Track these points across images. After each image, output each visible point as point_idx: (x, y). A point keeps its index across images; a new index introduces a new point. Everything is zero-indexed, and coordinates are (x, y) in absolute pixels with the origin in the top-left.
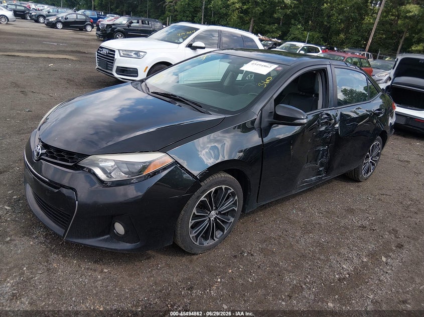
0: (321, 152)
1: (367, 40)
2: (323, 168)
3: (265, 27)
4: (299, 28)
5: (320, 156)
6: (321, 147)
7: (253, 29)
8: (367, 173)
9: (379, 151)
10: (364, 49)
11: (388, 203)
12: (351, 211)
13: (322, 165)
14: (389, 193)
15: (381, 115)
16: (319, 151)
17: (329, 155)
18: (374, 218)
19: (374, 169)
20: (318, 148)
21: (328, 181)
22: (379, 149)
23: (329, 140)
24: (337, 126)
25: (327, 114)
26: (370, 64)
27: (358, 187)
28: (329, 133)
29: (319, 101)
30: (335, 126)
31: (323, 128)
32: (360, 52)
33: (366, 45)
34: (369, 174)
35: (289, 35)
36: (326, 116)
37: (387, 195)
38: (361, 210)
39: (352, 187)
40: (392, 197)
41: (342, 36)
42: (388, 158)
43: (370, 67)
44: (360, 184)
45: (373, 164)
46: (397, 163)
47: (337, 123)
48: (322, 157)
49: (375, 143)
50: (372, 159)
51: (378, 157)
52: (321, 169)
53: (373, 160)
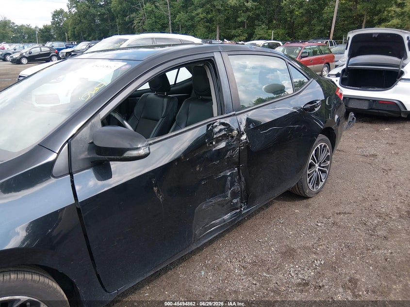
0: (229, 178)
1: (330, 29)
2: (238, 199)
3: (231, 32)
4: (263, 29)
5: (228, 183)
6: (228, 171)
7: (220, 36)
8: (318, 184)
9: (329, 154)
10: (328, 38)
11: (346, 227)
12: (289, 254)
13: (234, 195)
14: (348, 209)
15: (316, 109)
16: (225, 177)
17: (243, 179)
18: (322, 262)
19: (326, 178)
20: (222, 174)
21: (255, 212)
22: (328, 151)
23: (237, 160)
24: (244, 137)
25: (223, 124)
26: (331, 51)
27: (307, 206)
28: (234, 149)
29: (213, 106)
30: (242, 138)
31: (222, 145)
32: (322, 41)
33: (329, 34)
34: (321, 184)
35: (255, 36)
36: (223, 127)
37: (345, 213)
38: (304, 248)
39: (297, 209)
40: (352, 216)
41: (305, 28)
42: (349, 155)
43: (331, 52)
44: (310, 201)
45: (323, 172)
46: (361, 159)
47: (243, 134)
48: (232, 184)
49: (318, 146)
50: (320, 166)
51: (329, 162)
52: (235, 201)
53: (323, 167)
